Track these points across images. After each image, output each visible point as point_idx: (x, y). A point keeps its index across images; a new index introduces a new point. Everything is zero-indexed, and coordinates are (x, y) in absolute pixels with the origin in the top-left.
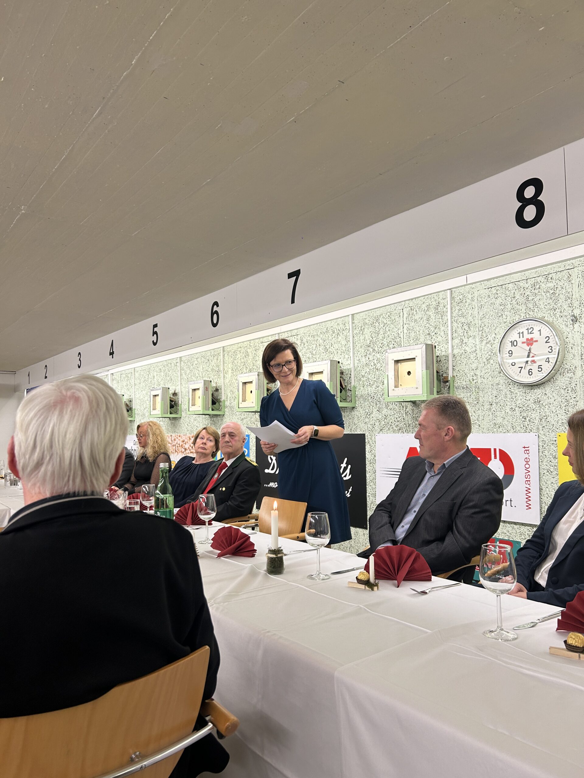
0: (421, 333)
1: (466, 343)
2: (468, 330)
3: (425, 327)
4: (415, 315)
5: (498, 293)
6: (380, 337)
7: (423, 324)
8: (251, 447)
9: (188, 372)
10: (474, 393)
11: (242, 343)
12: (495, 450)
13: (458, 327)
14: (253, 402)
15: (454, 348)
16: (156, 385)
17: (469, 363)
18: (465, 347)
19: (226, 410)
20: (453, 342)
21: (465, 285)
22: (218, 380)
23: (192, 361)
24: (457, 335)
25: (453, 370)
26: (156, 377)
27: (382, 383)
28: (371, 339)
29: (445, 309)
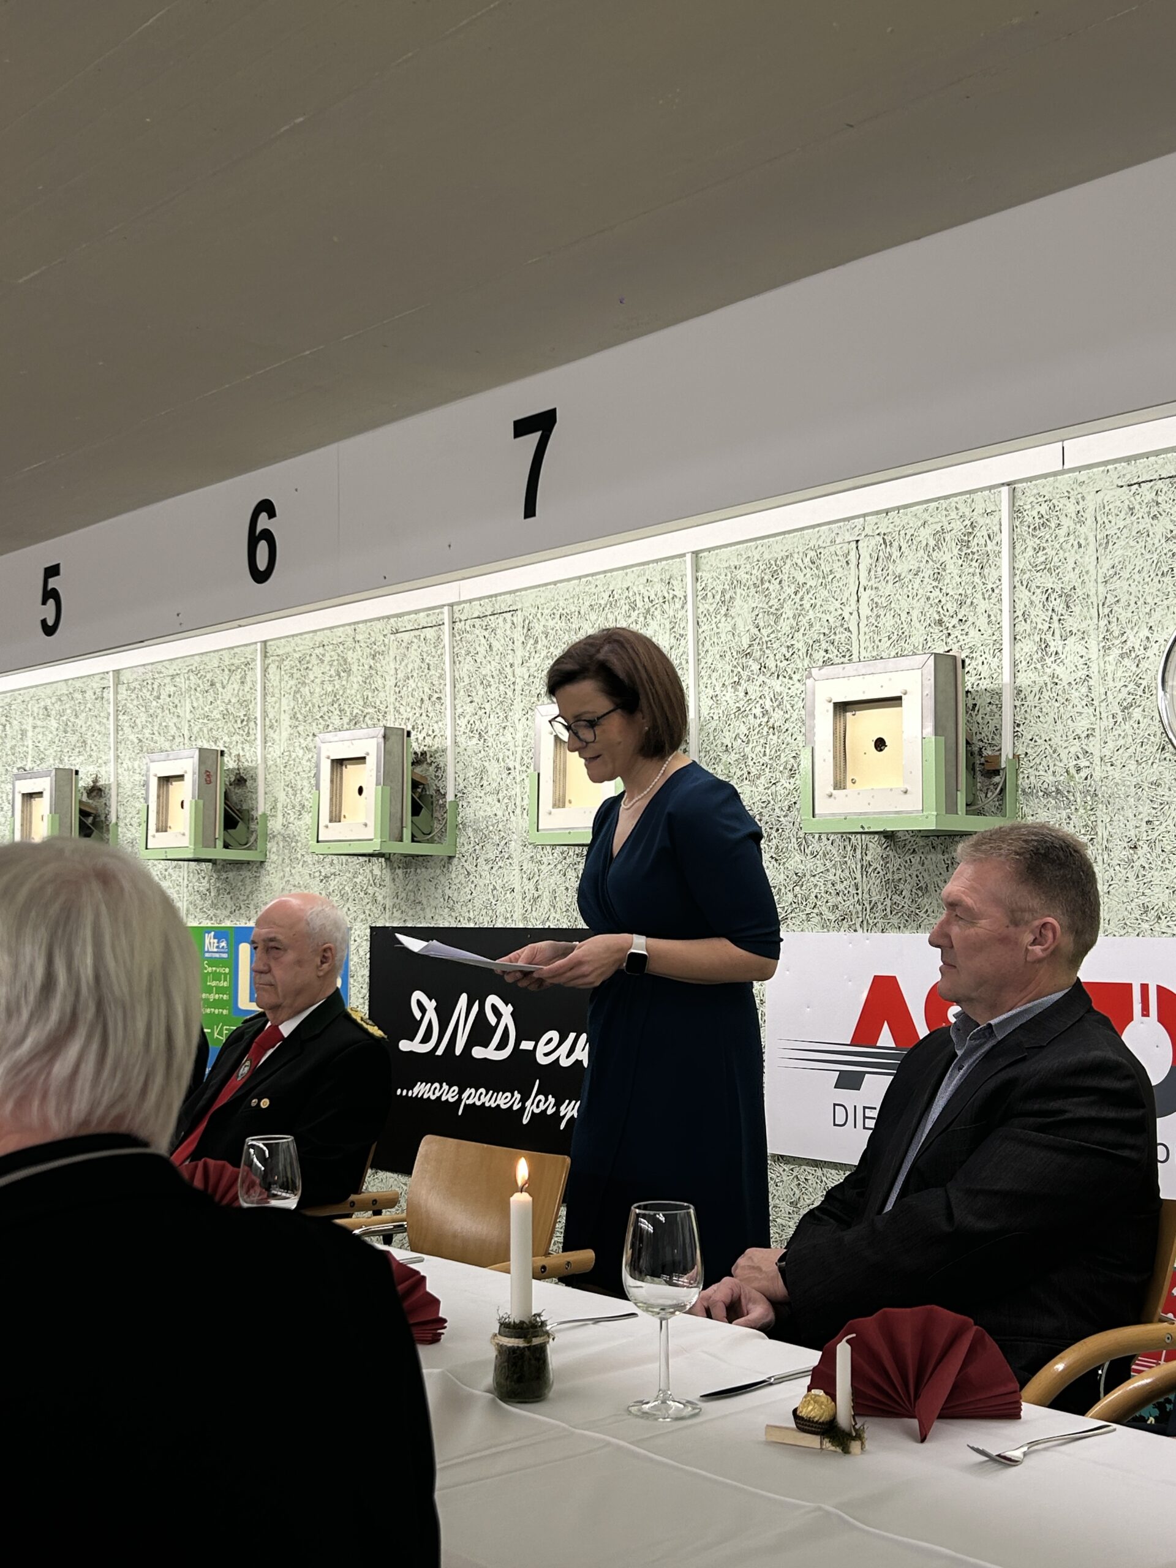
0: (915, 619)
1: (1057, 653)
2: (1064, 612)
3: (928, 599)
4: (898, 561)
5: (1160, 500)
6: (785, 626)
7: (920, 591)
8: (353, 968)
9: (142, 718)
10: (1082, 811)
11: (327, 632)
12: (1145, 988)
13: (1032, 603)
14: (366, 825)
15: (1019, 667)
16: (30, 758)
17: (1064, 717)
18: (1054, 666)
19: (269, 845)
20: (1018, 649)
21: (1055, 474)
22: (243, 749)
23: (155, 686)
24: (1027, 627)
25: (1016, 735)
26: (30, 734)
27: (787, 773)
28: (756, 631)
29: (991, 546)
